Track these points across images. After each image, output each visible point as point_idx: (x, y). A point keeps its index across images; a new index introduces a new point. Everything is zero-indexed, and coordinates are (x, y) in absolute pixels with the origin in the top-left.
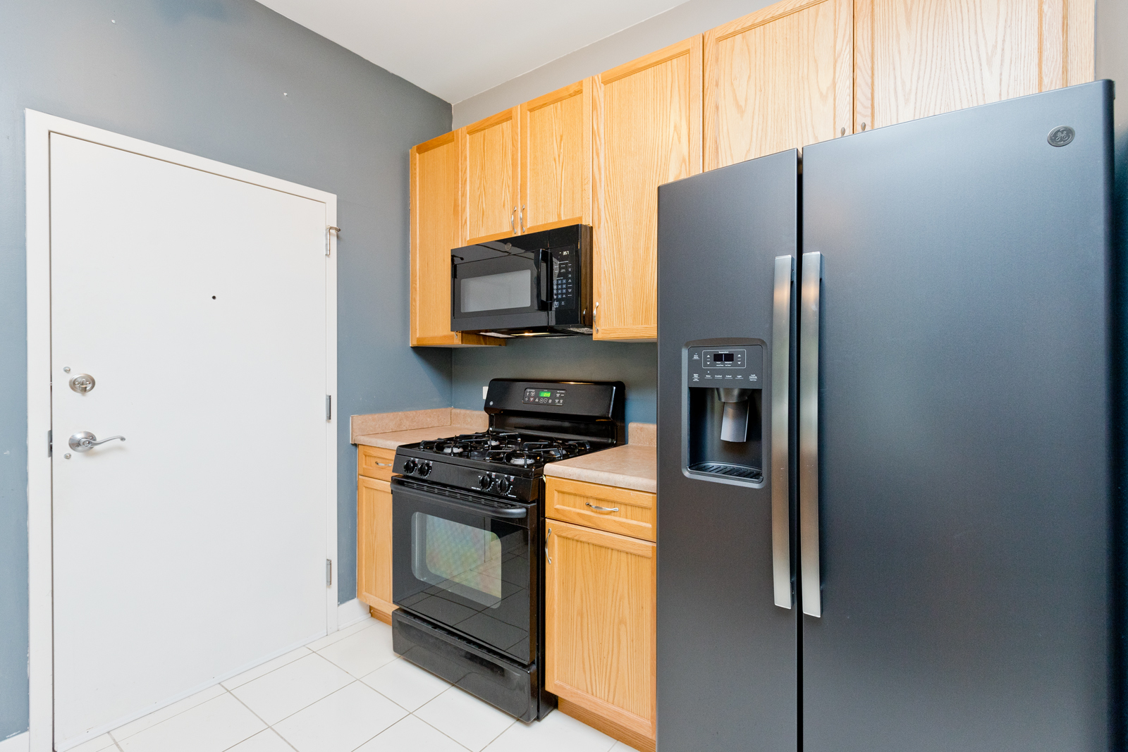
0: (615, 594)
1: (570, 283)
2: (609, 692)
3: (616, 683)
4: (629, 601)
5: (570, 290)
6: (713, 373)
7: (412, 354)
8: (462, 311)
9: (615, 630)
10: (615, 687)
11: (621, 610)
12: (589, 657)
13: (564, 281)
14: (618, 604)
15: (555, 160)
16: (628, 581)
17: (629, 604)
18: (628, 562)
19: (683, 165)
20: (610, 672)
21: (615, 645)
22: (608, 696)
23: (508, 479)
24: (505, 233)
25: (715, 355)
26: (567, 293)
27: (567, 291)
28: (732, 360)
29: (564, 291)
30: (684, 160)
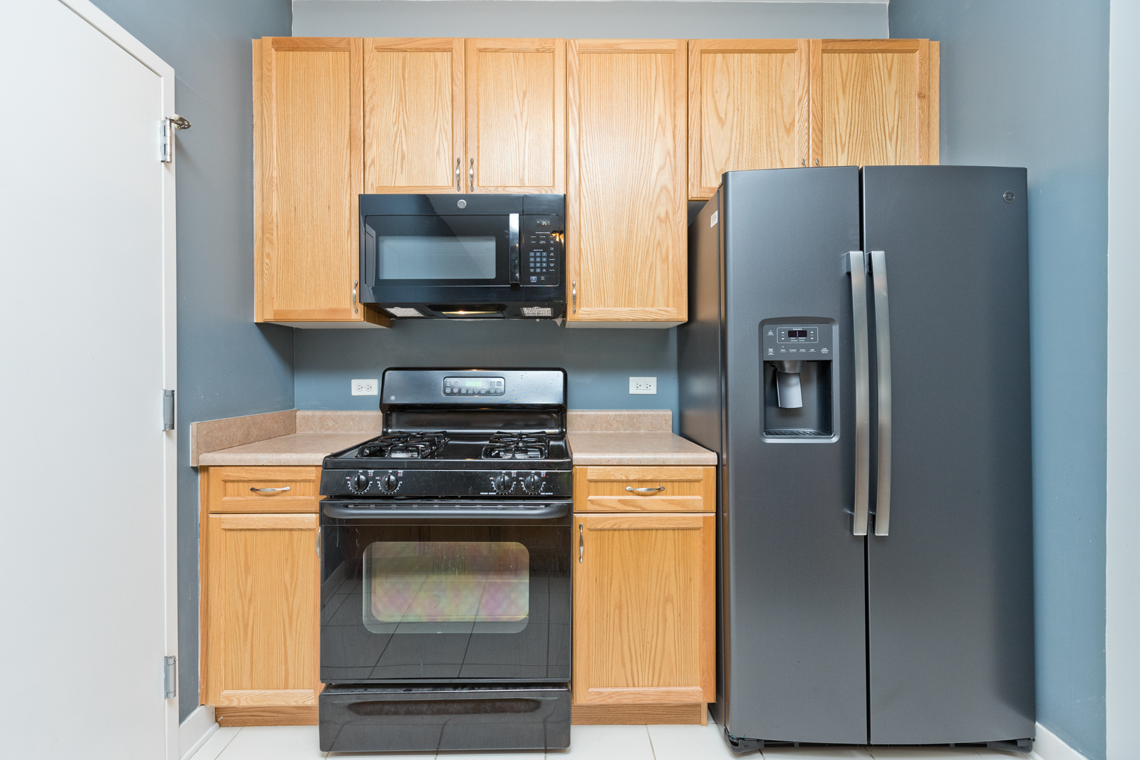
0: (660, 574)
1: (552, 257)
2: (653, 676)
3: (662, 664)
4: (676, 577)
5: (552, 265)
6: (787, 347)
7: (257, 333)
8: (381, 278)
9: (661, 611)
10: (661, 668)
11: (667, 589)
12: (630, 648)
13: (544, 254)
14: (663, 583)
15: (516, 116)
16: (675, 558)
17: (676, 580)
18: (674, 539)
19: (668, 157)
20: (655, 655)
21: (661, 625)
22: (653, 680)
23: (539, 474)
24: (441, 188)
25: (789, 332)
26: (548, 267)
27: (548, 265)
28: (805, 336)
29: (544, 265)
30: (668, 153)
